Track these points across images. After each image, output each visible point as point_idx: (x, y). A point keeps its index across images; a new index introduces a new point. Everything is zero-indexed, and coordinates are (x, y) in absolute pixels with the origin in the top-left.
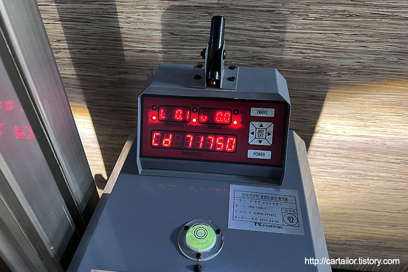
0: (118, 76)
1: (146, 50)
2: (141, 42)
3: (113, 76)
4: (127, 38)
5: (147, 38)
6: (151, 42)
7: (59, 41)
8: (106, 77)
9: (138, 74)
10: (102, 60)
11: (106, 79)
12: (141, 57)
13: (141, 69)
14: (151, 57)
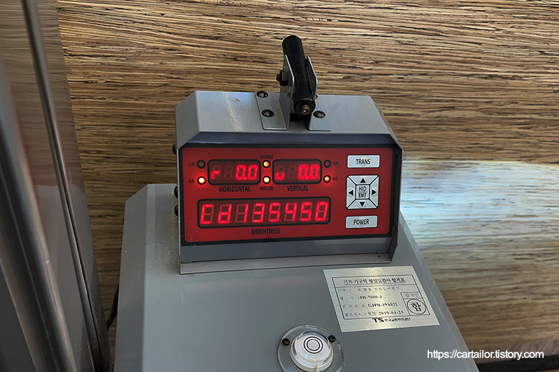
0: (437, 114)
1: (496, 76)
2: (496, 63)
3: (431, 114)
4: (480, 58)
5: (507, 59)
6: (509, 64)
7: (377, 62)
8: (418, 116)
9: (467, 110)
10: (426, 90)
11: (417, 119)
12: (484, 85)
13: (475, 102)
14: (497, 85)
